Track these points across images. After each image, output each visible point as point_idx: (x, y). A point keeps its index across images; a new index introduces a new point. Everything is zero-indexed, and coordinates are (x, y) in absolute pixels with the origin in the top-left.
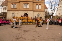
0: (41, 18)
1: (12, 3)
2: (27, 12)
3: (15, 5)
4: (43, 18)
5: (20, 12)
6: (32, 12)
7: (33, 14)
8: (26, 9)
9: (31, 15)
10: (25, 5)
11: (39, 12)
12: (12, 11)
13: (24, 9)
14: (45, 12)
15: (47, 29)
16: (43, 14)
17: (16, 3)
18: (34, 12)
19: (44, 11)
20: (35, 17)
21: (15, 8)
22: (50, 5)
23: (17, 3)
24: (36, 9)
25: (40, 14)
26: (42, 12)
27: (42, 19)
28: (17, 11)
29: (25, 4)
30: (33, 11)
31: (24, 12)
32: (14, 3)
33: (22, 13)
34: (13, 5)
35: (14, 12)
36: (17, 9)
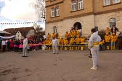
1: (53, 7)
2: (78, 19)
3: (58, 10)
5: (65, 21)
6: (93, 16)
8: (77, 13)
11: (113, 13)
12: (52, 23)
13: (73, 14)
21: (58, 15)
23: (59, 5)
24: (104, 7)
28: (62, 20)
29: (75, 2)
30: (95, 14)
31: (73, 21)
32: (55, 6)
34: (53, 11)
35: (56, 23)
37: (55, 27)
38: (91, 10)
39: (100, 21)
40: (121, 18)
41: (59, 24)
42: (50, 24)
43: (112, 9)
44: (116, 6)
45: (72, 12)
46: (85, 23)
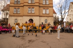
0: (49, 24)
1: (15, 7)
2: (32, 17)
3: (19, 10)
4: (52, 24)
5: (24, 17)
6: (39, 17)
7: (40, 20)
8: (31, 14)
9: (37, 21)
10: (29, 9)
11: (46, 18)
13: (29, 14)
14: (53, 18)
15: (58, 38)
16: (51, 20)
17: (19, 7)
18: (41, 17)
19: (53, 16)
20: (42, 23)
22: (59, 9)
24: (43, 14)
25: (48, 20)
26: (50, 18)
27: (50, 26)
31: (29, 18)
32: (17, 7)
33: (27, 19)
34: (15, 10)
36: (20, 15)
37: (16, 19)
38: (38, 15)
41: (19, 18)
42: (13, 17)
43: (46, 16)
46: (35, 20)
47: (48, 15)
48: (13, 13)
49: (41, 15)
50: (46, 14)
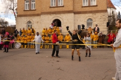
2: (58, 15)
3: (33, 3)
4: (104, 30)
5: (43, 17)
6: (73, 14)
8: (56, 9)
9: (70, 23)
11: (91, 15)
12: (26, 17)
13: (53, 10)
18: (77, 15)
20: (79, 26)
21: (33, 9)
24: (82, 7)
25: (94, 20)
26: (99, 15)
28: (38, 15)
30: (75, 13)
31: (52, 18)
33: (48, 20)
34: (28, 3)
35: (31, 18)
36: (36, 12)
37: (29, 22)
38: (71, 9)
39: (79, 20)
40: (97, 19)
41: (34, 20)
42: (23, 18)
43: (90, 10)
44: (93, 8)
45: (50, 7)
46: (65, 21)
47: (94, 9)
48: (24, 11)
49: (79, 9)
50: (89, 6)
